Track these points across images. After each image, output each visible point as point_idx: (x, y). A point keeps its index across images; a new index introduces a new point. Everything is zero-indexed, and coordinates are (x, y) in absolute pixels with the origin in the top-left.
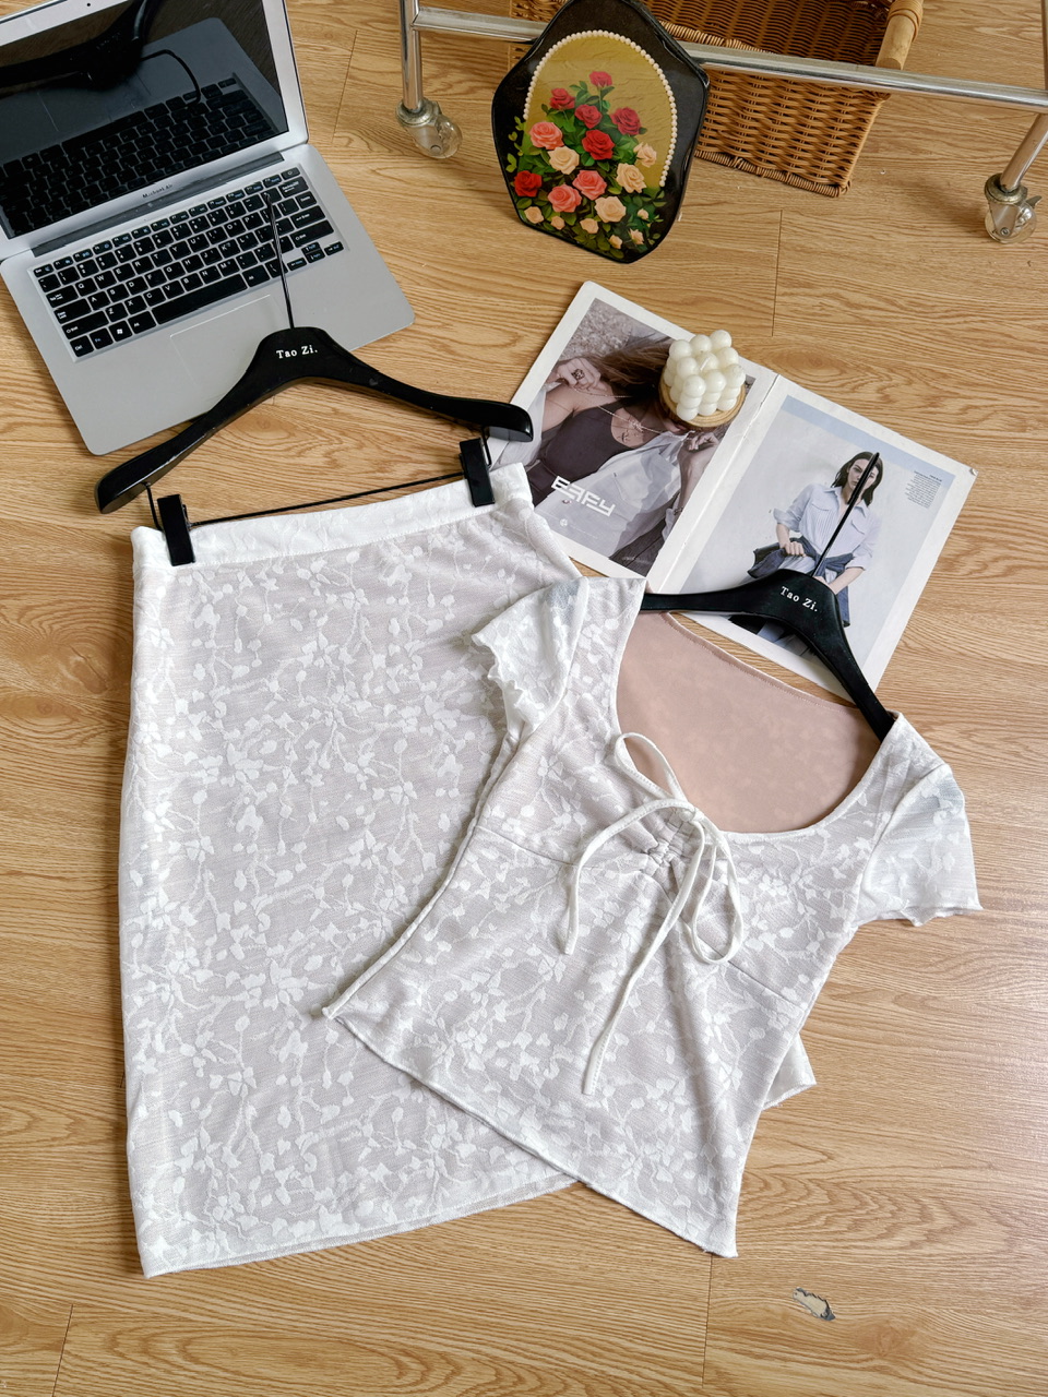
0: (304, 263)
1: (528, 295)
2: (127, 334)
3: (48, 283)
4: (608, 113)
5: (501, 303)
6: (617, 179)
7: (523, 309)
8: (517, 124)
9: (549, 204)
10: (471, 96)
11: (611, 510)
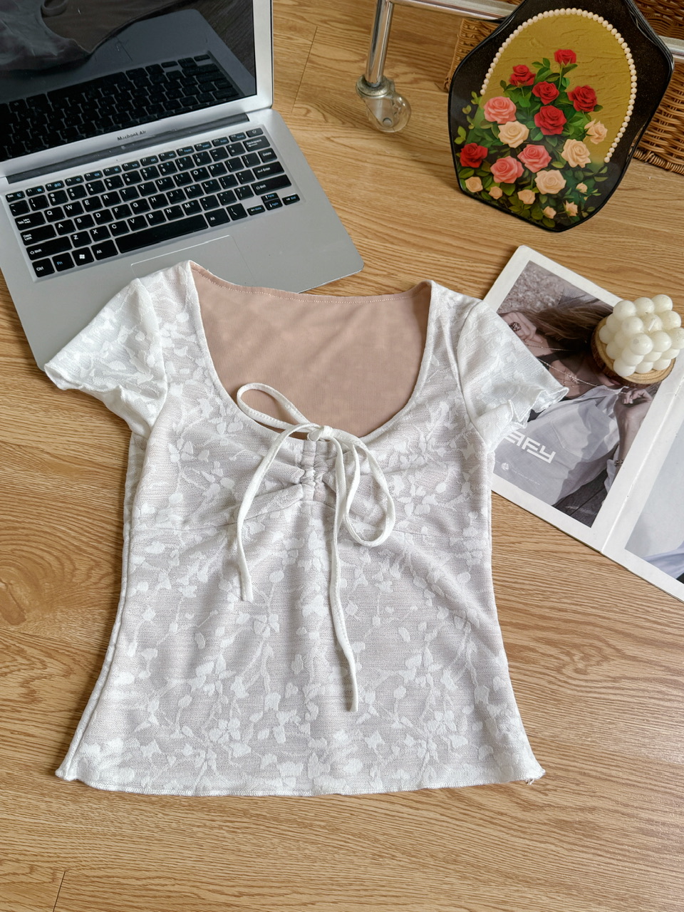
0: (263, 210)
1: (466, 254)
2: (89, 259)
3: (18, 207)
4: (566, 91)
5: (443, 260)
6: (563, 154)
7: (462, 265)
8: (473, 98)
9: (491, 175)
10: (415, 86)
11: (552, 457)
